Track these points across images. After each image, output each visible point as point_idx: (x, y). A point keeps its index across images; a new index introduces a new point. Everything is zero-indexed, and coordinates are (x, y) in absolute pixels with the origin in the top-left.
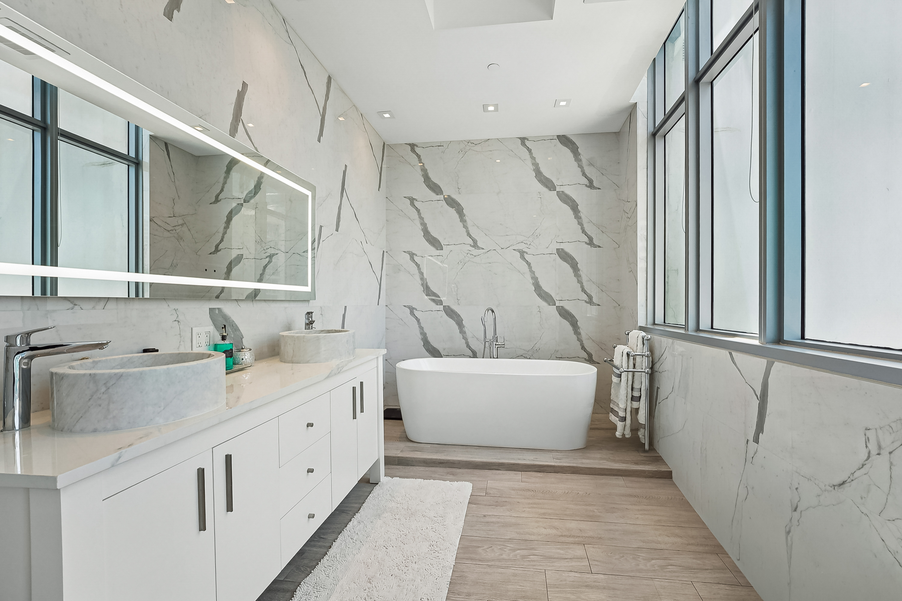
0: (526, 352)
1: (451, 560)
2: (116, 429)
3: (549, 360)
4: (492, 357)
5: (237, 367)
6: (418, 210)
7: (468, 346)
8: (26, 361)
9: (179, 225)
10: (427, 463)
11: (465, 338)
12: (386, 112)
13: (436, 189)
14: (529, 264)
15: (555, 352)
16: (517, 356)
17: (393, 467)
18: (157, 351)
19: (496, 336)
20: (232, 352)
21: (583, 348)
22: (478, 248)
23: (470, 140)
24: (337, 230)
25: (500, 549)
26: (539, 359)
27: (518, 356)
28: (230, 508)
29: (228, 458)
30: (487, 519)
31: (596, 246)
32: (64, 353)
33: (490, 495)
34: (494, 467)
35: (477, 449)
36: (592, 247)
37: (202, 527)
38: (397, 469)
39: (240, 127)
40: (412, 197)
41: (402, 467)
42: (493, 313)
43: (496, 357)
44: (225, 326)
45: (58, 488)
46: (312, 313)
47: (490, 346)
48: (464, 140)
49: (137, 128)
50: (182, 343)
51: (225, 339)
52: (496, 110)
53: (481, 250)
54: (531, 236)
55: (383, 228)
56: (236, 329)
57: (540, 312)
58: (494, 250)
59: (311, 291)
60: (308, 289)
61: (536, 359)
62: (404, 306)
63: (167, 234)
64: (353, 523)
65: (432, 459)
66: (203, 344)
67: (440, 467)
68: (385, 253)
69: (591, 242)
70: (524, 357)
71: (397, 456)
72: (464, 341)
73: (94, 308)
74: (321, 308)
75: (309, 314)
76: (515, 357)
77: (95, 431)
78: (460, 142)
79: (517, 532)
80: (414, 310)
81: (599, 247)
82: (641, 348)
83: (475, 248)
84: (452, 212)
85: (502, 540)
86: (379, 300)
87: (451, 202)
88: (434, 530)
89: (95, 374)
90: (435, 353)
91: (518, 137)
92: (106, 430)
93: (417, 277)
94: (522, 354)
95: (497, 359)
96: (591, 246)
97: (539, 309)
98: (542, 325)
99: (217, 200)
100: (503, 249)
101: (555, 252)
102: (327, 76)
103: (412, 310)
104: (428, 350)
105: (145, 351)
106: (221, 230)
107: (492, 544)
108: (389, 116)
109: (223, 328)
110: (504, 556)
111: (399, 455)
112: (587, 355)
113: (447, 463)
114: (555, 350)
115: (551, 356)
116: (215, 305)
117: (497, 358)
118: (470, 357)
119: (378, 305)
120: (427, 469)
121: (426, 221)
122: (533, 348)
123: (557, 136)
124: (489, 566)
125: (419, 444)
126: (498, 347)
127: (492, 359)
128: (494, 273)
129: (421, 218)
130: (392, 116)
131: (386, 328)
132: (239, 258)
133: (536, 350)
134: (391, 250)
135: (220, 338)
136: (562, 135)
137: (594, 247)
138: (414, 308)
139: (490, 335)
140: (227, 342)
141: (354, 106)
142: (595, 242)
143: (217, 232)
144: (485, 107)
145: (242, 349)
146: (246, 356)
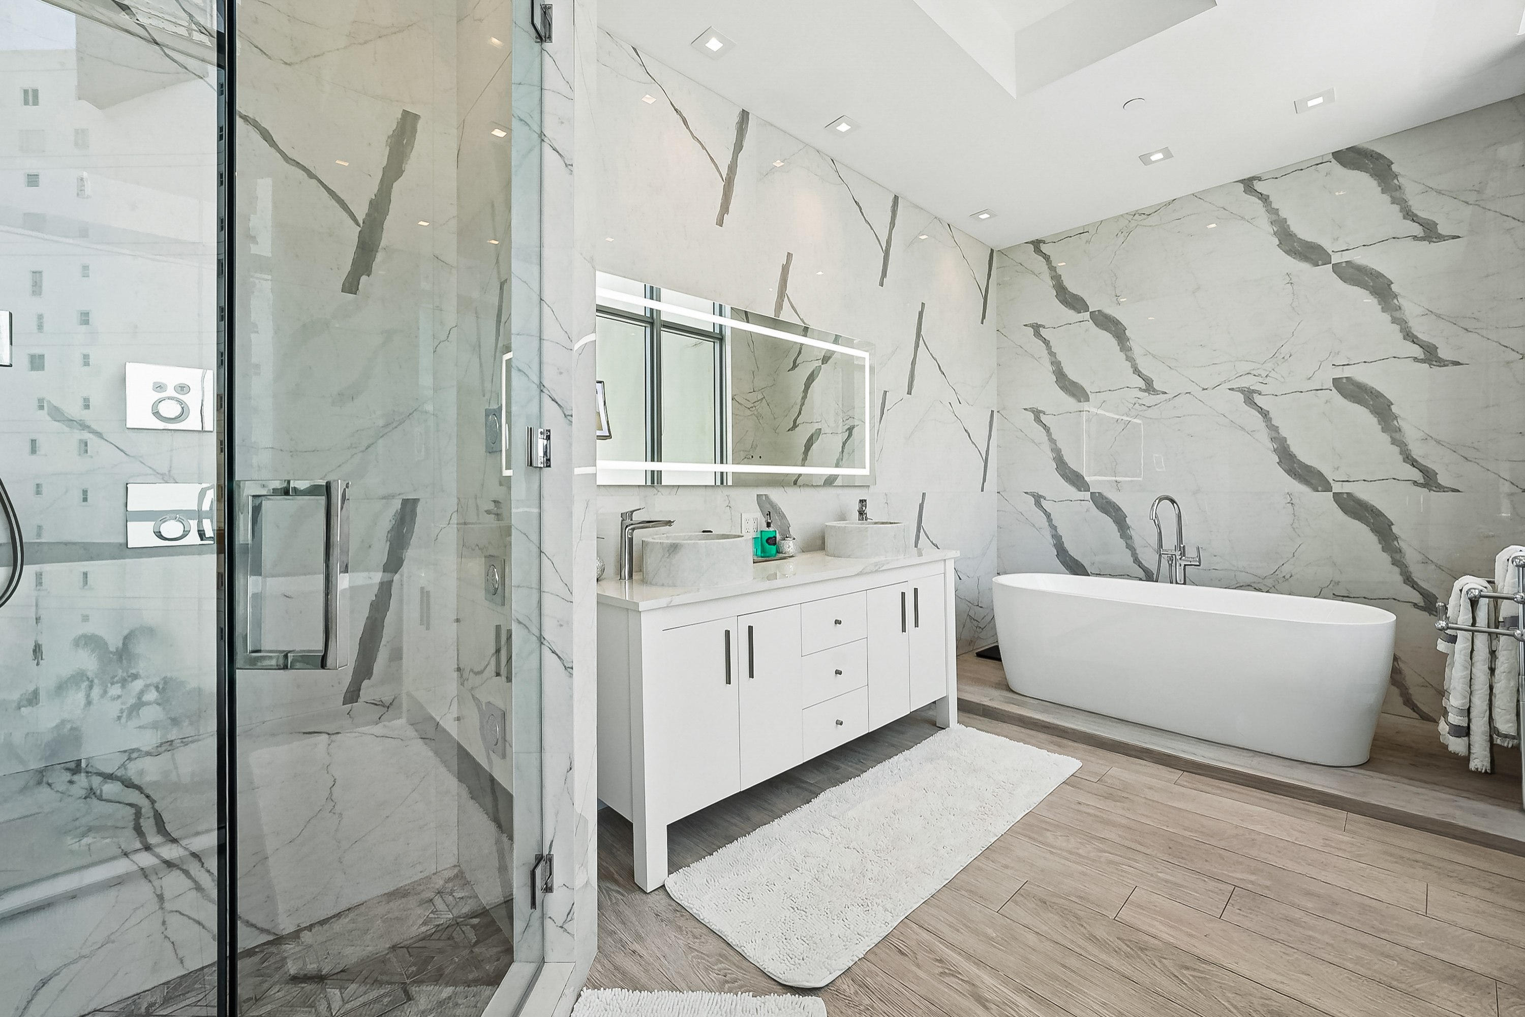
0: (1261, 580)
1: (1001, 827)
2: (674, 586)
3: (1315, 597)
4: (1174, 581)
5: (781, 555)
6: (1046, 342)
7: (1137, 561)
8: (631, 531)
9: (758, 401)
10: (1024, 723)
11: (1131, 547)
12: (982, 212)
13: (1074, 302)
14: (1265, 414)
15: (1331, 585)
16: (1238, 585)
17: (975, 716)
18: (712, 532)
19: (1182, 546)
20: (776, 540)
21: (1409, 580)
22: (1156, 392)
23: (1137, 211)
24: (909, 393)
25: (1080, 843)
26: (1290, 594)
27: (1241, 586)
28: (751, 675)
29: (750, 629)
30: (1081, 808)
31: (1442, 363)
32: (650, 527)
33: (1106, 784)
34: (1134, 753)
35: (1117, 722)
36: (1434, 365)
37: (728, 681)
38: (980, 720)
39: (786, 303)
40: (1037, 324)
41: (987, 719)
42: (1175, 504)
43: (1183, 582)
44: (770, 512)
45: (640, 610)
46: (865, 501)
47: (1170, 562)
48: (1127, 213)
49: (721, 306)
50: (733, 527)
51: (770, 526)
52: (1168, 155)
53: (1161, 396)
54: (1269, 360)
55: (990, 377)
56: (782, 516)
57: (1292, 504)
58: (1187, 393)
59: (869, 474)
60: (866, 472)
61: (1282, 594)
62: (1025, 493)
63: (748, 412)
64: (899, 758)
65: (1031, 718)
66: (751, 530)
67: (1044, 733)
68: (995, 413)
69: (1431, 355)
70: (1255, 588)
71: (982, 703)
72: (1129, 552)
73: (670, 494)
74: (886, 495)
75: (862, 502)
76: (1234, 587)
77: (663, 585)
78: (1117, 219)
79: (1119, 835)
80: (1042, 500)
81: (1457, 363)
82: (1514, 583)
83: (1149, 393)
84: (1107, 338)
85: (1090, 835)
86: (983, 484)
87: (1105, 321)
88: (995, 794)
89: (663, 543)
90: (1076, 568)
91: (1237, 180)
92: (669, 586)
93: (1046, 447)
94: (1251, 583)
95: (1183, 585)
96: (1430, 365)
97: (1289, 499)
98: (1296, 530)
99: (795, 366)
100: (1205, 391)
101: (1330, 384)
102: (892, 197)
103: (1038, 499)
104: (1064, 563)
105: (704, 532)
106: (799, 402)
107: (1070, 834)
108: (988, 216)
109: (767, 515)
110: (1081, 852)
111: (985, 703)
112: (1421, 596)
113: (1054, 728)
114: (1331, 581)
115: (1321, 590)
116: (762, 491)
117: (1185, 583)
118: (1141, 580)
119: (982, 490)
120: (1023, 730)
121: (1060, 357)
122: (1276, 573)
123: (1333, 153)
124: (1051, 852)
125: (1025, 698)
126: (1185, 565)
127: (1174, 585)
128: (1189, 435)
129: (1052, 354)
130: (992, 215)
131: (998, 527)
132: (819, 432)
133: (1284, 577)
134: (1004, 409)
135: (765, 525)
136: (1347, 149)
137: (1440, 366)
138: (1041, 497)
139: (1170, 542)
140: (771, 529)
141: (936, 218)
142: (1443, 353)
143: (795, 404)
144: (1145, 159)
145: (787, 537)
146: (789, 546)
